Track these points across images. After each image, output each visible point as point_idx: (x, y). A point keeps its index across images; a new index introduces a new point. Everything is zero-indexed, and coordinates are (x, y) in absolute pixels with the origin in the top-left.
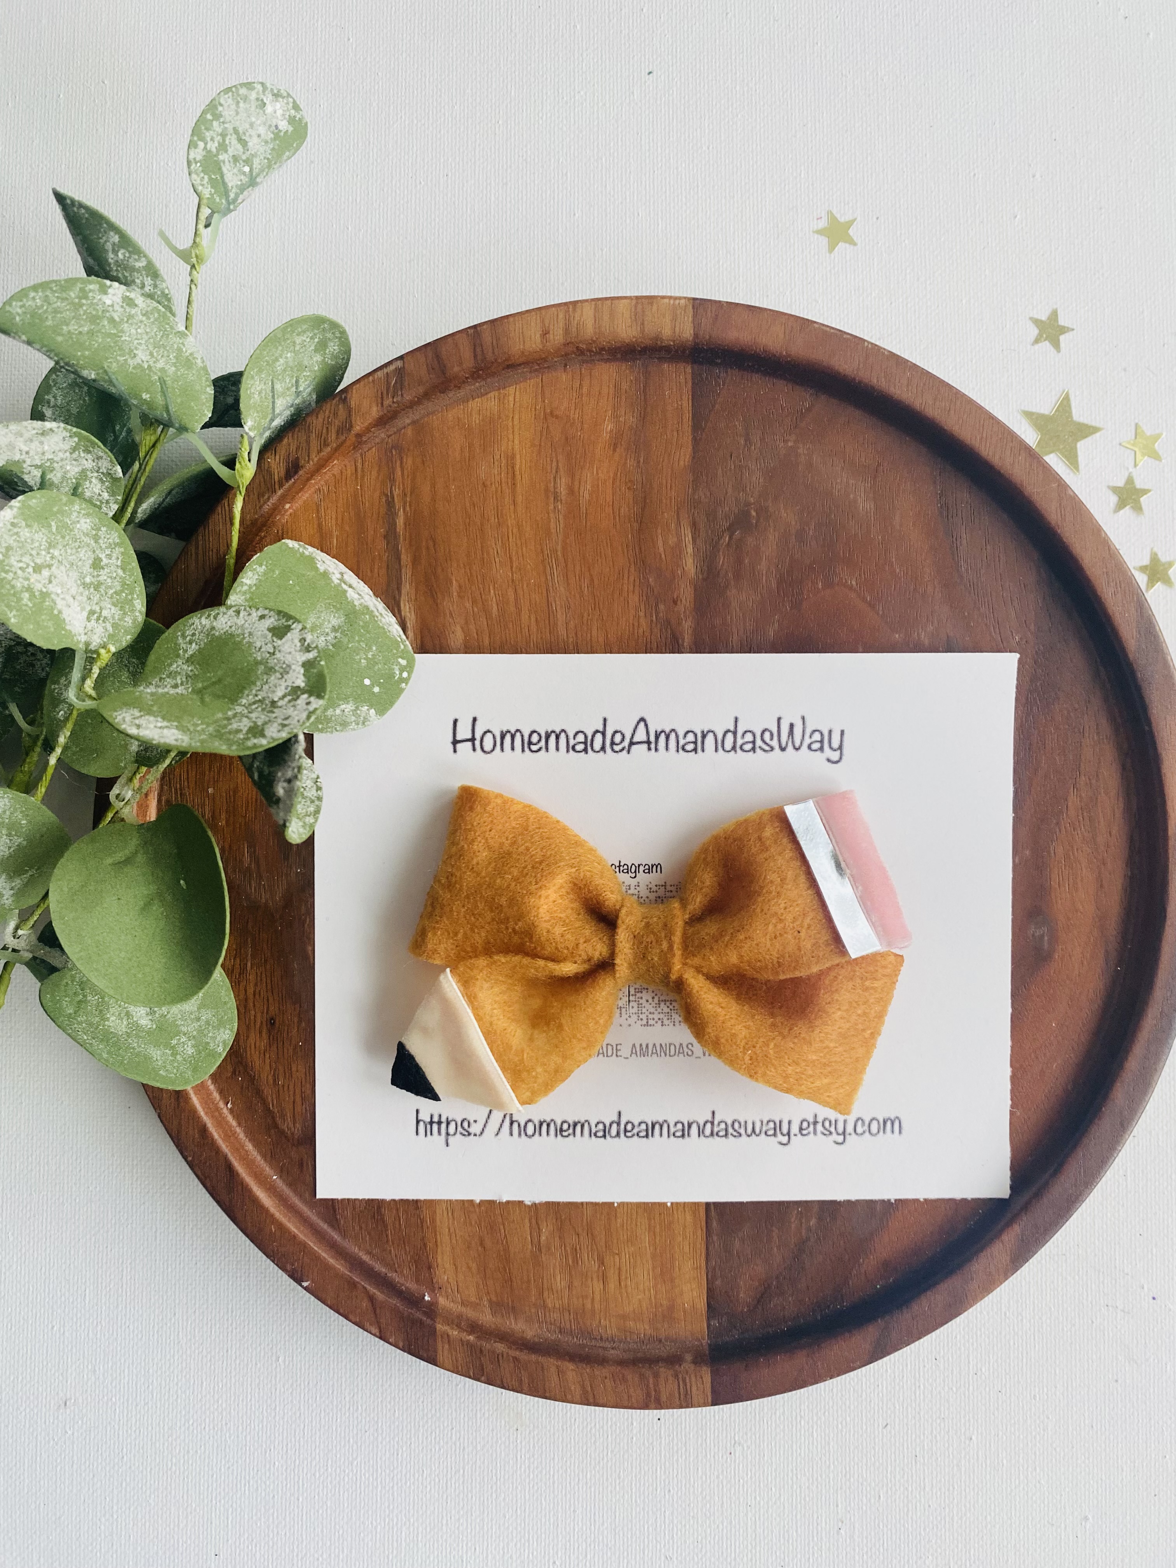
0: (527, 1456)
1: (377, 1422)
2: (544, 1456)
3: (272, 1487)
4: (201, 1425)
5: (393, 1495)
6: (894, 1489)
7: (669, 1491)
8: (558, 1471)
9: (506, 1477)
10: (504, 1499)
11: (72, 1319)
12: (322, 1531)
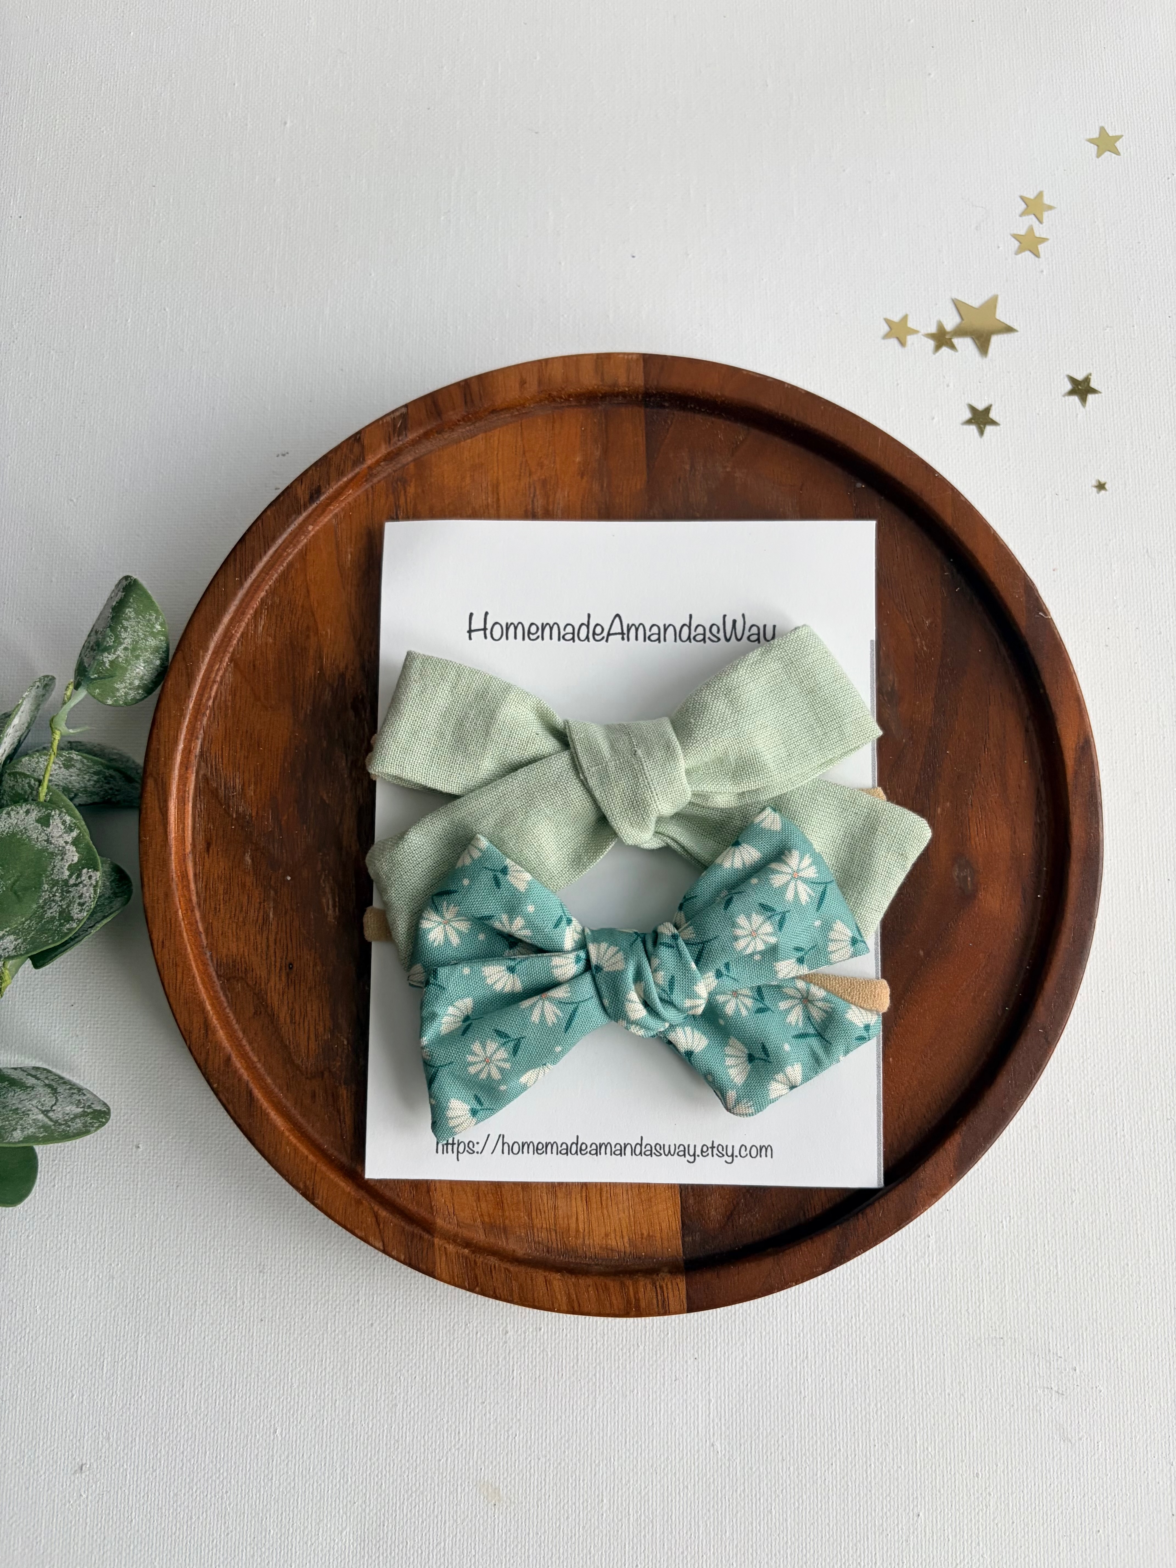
0: (504, 1531)
1: (365, 1494)
2: (519, 1531)
4: (203, 1492)
8: (533, 1545)
9: (484, 1551)
11: (91, 1388)
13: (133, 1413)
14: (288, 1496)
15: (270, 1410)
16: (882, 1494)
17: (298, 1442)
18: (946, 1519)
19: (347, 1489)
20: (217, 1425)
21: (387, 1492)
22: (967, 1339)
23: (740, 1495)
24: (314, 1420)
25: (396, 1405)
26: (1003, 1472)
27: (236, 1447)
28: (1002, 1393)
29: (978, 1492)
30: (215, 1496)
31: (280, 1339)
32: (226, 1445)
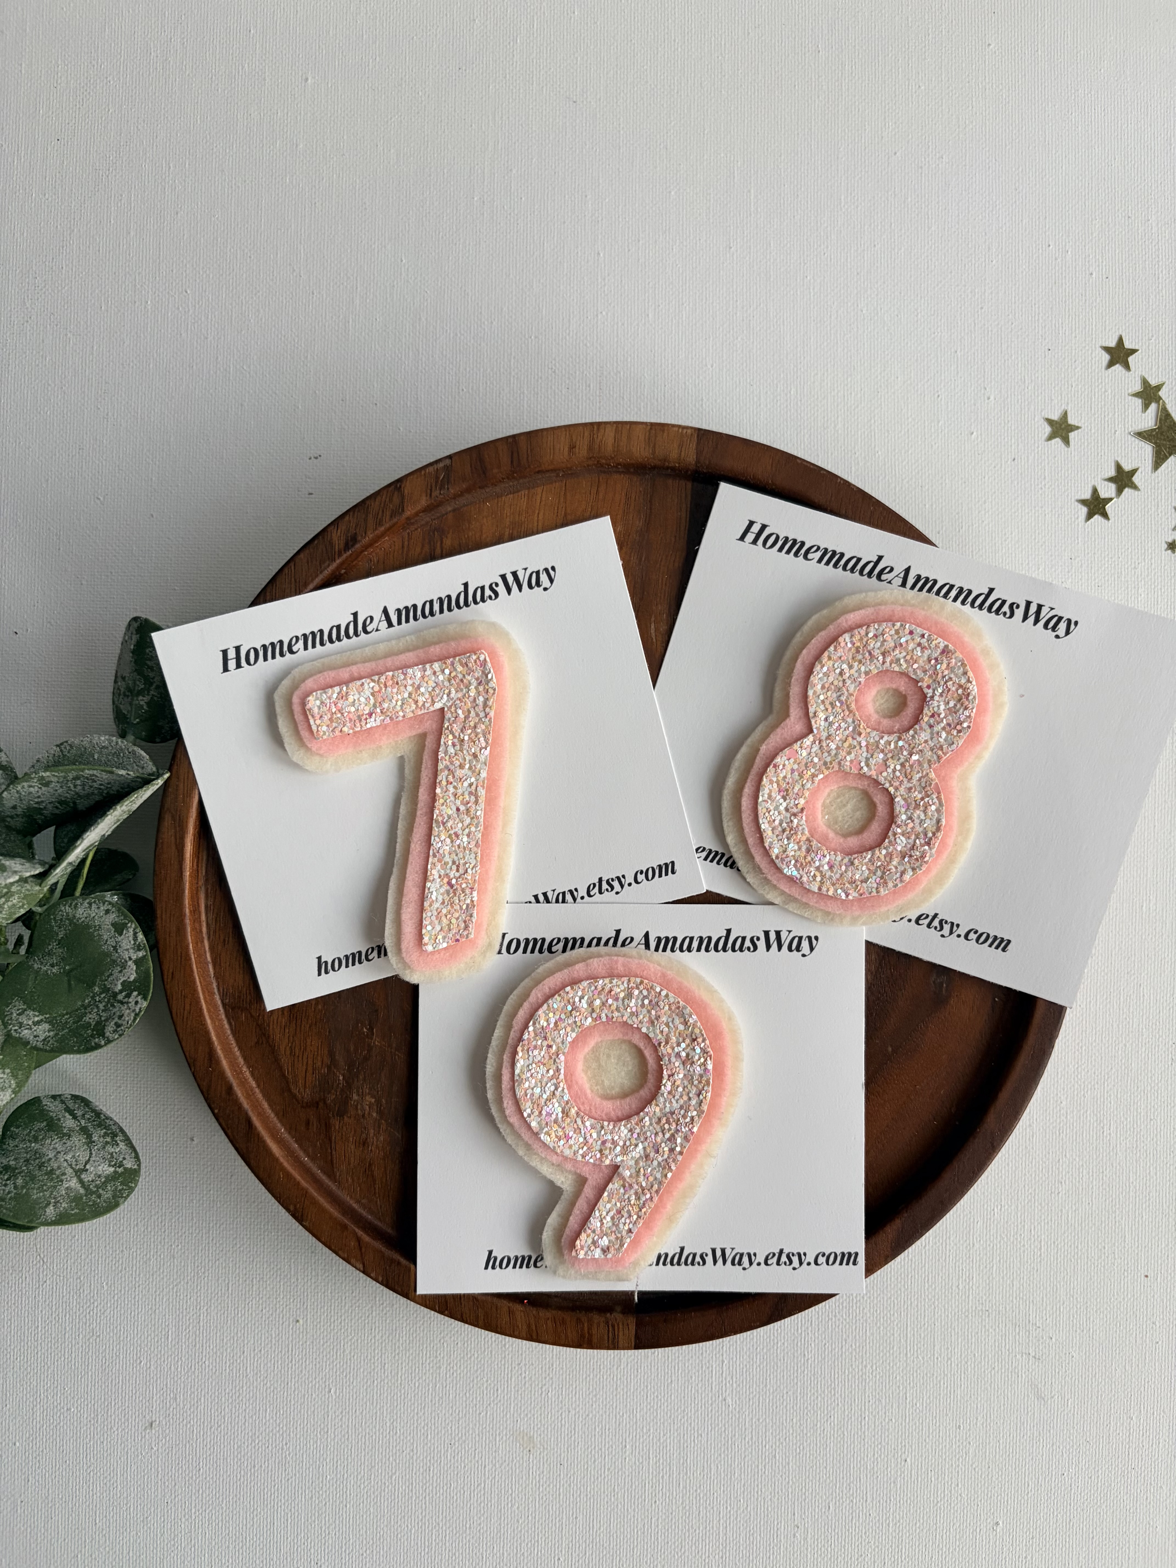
0: (538, 1473)
1: (413, 1444)
2: (551, 1473)
3: (324, 1496)
4: (265, 1444)
5: (425, 1503)
6: (841, 1501)
7: (655, 1502)
8: (563, 1485)
9: (520, 1490)
10: (518, 1508)
11: (157, 1355)
12: (366, 1532)
13: (198, 1376)
14: (342, 1446)
15: (324, 1373)
16: (874, 1443)
17: (351, 1400)
18: (930, 1464)
19: (396, 1440)
20: (276, 1385)
21: (433, 1441)
22: (956, 1311)
23: (748, 1442)
24: (365, 1380)
25: (440, 1367)
26: (983, 1424)
27: (294, 1405)
28: (985, 1358)
29: (959, 1441)
30: (276, 1447)
31: (333, 1312)
32: (285, 1403)
